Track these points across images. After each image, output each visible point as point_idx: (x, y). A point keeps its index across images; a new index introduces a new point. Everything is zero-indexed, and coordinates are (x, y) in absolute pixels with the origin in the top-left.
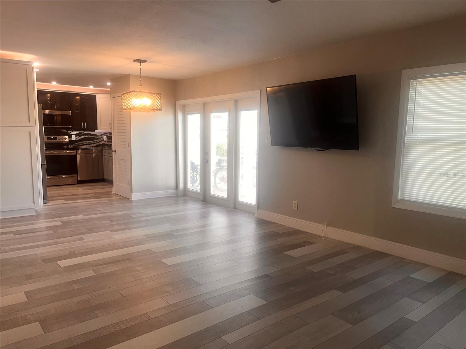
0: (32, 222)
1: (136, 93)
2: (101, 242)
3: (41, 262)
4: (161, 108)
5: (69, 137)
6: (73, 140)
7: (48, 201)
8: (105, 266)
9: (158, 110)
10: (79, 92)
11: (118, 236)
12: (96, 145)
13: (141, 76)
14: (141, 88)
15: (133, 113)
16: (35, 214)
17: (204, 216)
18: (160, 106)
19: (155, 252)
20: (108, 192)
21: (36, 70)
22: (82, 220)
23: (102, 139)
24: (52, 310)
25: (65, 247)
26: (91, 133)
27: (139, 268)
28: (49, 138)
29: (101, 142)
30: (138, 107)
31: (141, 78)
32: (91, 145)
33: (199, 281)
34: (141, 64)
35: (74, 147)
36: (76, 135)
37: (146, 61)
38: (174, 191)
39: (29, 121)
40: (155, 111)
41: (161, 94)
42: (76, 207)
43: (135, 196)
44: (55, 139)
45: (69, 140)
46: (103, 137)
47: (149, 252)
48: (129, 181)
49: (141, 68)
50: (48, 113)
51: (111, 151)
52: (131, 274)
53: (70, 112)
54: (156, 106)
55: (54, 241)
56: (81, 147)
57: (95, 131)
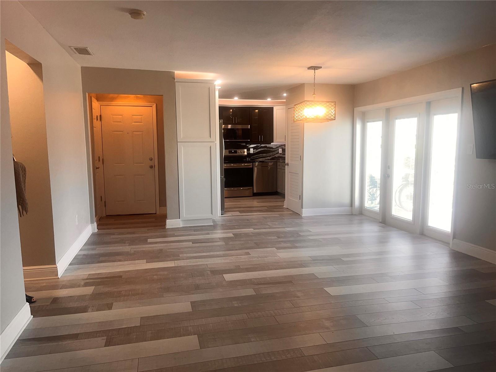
0: (208, 232)
1: (308, 103)
2: (265, 259)
3: (210, 273)
4: (335, 117)
5: (247, 150)
6: (250, 153)
7: (225, 212)
8: (266, 286)
9: (332, 119)
10: (258, 105)
11: (284, 255)
12: (272, 158)
13: (314, 84)
14: (314, 97)
15: (306, 125)
16: (212, 224)
17: (383, 241)
18: (334, 116)
19: (318, 278)
20: (280, 206)
21: (218, 88)
22: (251, 234)
23: (276, 152)
24: (211, 325)
25: (232, 260)
26: (268, 145)
27: (299, 294)
28: (230, 152)
29: (277, 155)
30: (310, 118)
31: (314, 86)
32: (266, 158)
33: (365, 321)
34: (315, 71)
35: (251, 159)
36: (254, 148)
37: (321, 67)
38: (348, 208)
39: (210, 137)
40: (328, 121)
41: (335, 102)
42: (248, 220)
43: (306, 212)
44: (236, 152)
45: (247, 153)
46: (278, 150)
47: (312, 277)
48: (300, 196)
49: (315, 75)
50: (230, 128)
51: (284, 164)
52: (290, 299)
53: (249, 126)
54: (330, 115)
55: (224, 253)
56: (258, 159)
57: (271, 144)
